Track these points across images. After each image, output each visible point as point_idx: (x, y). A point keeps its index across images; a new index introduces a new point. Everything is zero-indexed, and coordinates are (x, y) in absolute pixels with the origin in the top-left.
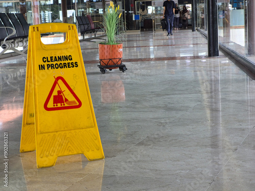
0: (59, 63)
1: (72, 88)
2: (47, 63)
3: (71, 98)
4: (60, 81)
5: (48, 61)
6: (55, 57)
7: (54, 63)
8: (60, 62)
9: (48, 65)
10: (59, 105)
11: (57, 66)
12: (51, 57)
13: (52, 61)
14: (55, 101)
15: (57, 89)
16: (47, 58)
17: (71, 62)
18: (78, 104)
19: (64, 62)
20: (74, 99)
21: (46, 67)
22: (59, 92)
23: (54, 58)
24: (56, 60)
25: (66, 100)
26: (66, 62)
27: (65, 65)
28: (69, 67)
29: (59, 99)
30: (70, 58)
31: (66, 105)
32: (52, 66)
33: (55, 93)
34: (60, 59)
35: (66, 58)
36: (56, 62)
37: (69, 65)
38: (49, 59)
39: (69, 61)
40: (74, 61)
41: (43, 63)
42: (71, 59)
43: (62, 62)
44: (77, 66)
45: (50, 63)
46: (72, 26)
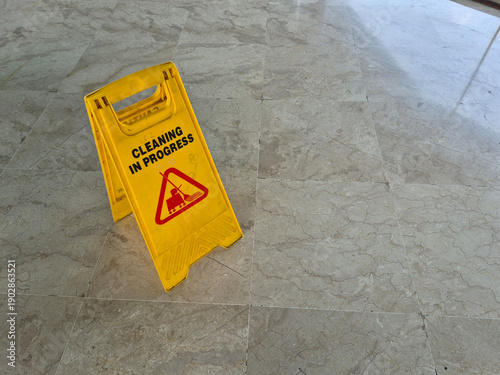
0: (161, 148)
1: (190, 176)
2: (142, 157)
3: (192, 190)
4: (172, 176)
5: (143, 153)
6: (154, 141)
7: (154, 152)
8: (164, 145)
9: (144, 160)
10: (177, 208)
11: (160, 154)
12: (146, 145)
13: (149, 151)
14: (172, 204)
15: (169, 187)
16: (140, 148)
17: (180, 137)
18: (203, 193)
19: (171, 142)
20: (196, 190)
21: (142, 164)
22: (173, 191)
23: (151, 144)
24: (155, 146)
25: (186, 196)
26: (174, 141)
27: (173, 147)
28: (180, 148)
29: (176, 199)
30: (178, 131)
31: (187, 203)
32: (153, 158)
33: (168, 195)
34: (162, 140)
35: (172, 135)
36: (157, 149)
37: (178, 145)
38: (144, 149)
39: (178, 138)
40: (185, 134)
41: (134, 161)
42: (181, 133)
43: (168, 144)
44: (192, 140)
45: (147, 155)
46: (170, 70)
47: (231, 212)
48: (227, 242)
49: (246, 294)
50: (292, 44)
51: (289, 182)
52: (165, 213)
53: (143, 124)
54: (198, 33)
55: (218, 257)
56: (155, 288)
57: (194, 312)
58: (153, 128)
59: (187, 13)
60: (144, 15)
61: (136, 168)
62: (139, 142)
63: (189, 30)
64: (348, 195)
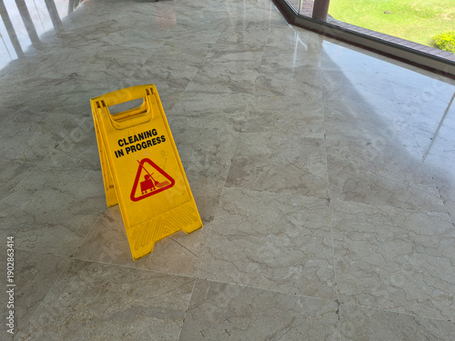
0: (140, 142)
1: (161, 167)
2: (125, 146)
3: (161, 179)
4: (146, 164)
5: (126, 144)
6: (135, 136)
7: (135, 144)
8: (142, 141)
9: (126, 149)
10: (149, 191)
11: (139, 147)
12: (129, 138)
13: (131, 143)
14: (144, 188)
15: (143, 173)
16: (124, 139)
17: (156, 137)
18: (170, 183)
19: (148, 139)
20: (166, 179)
21: (125, 152)
22: (147, 177)
23: (133, 138)
24: (136, 140)
25: (156, 183)
26: (150, 138)
27: (149, 143)
28: (154, 144)
29: (148, 184)
30: (154, 132)
31: (157, 188)
32: (133, 149)
33: (142, 179)
34: (141, 136)
35: (149, 134)
36: (137, 142)
37: (153, 142)
38: (127, 141)
39: (153, 137)
40: (159, 135)
41: (119, 148)
42: (156, 133)
43: (145, 140)
44: (164, 140)
45: (129, 146)
46: (151, 89)
47: (193, 203)
48: (188, 229)
49: (195, 269)
50: (272, 95)
51: (248, 191)
52: (138, 193)
53: (128, 123)
54: (202, 84)
55: (179, 240)
56: (126, 256)
57: (152, 277)
58: (136, 127)
59: (197, 69)
60: (165, 70)
61: (120, 153)
62: (124, 135)
63: (195, 81)
64: (294, 204)
